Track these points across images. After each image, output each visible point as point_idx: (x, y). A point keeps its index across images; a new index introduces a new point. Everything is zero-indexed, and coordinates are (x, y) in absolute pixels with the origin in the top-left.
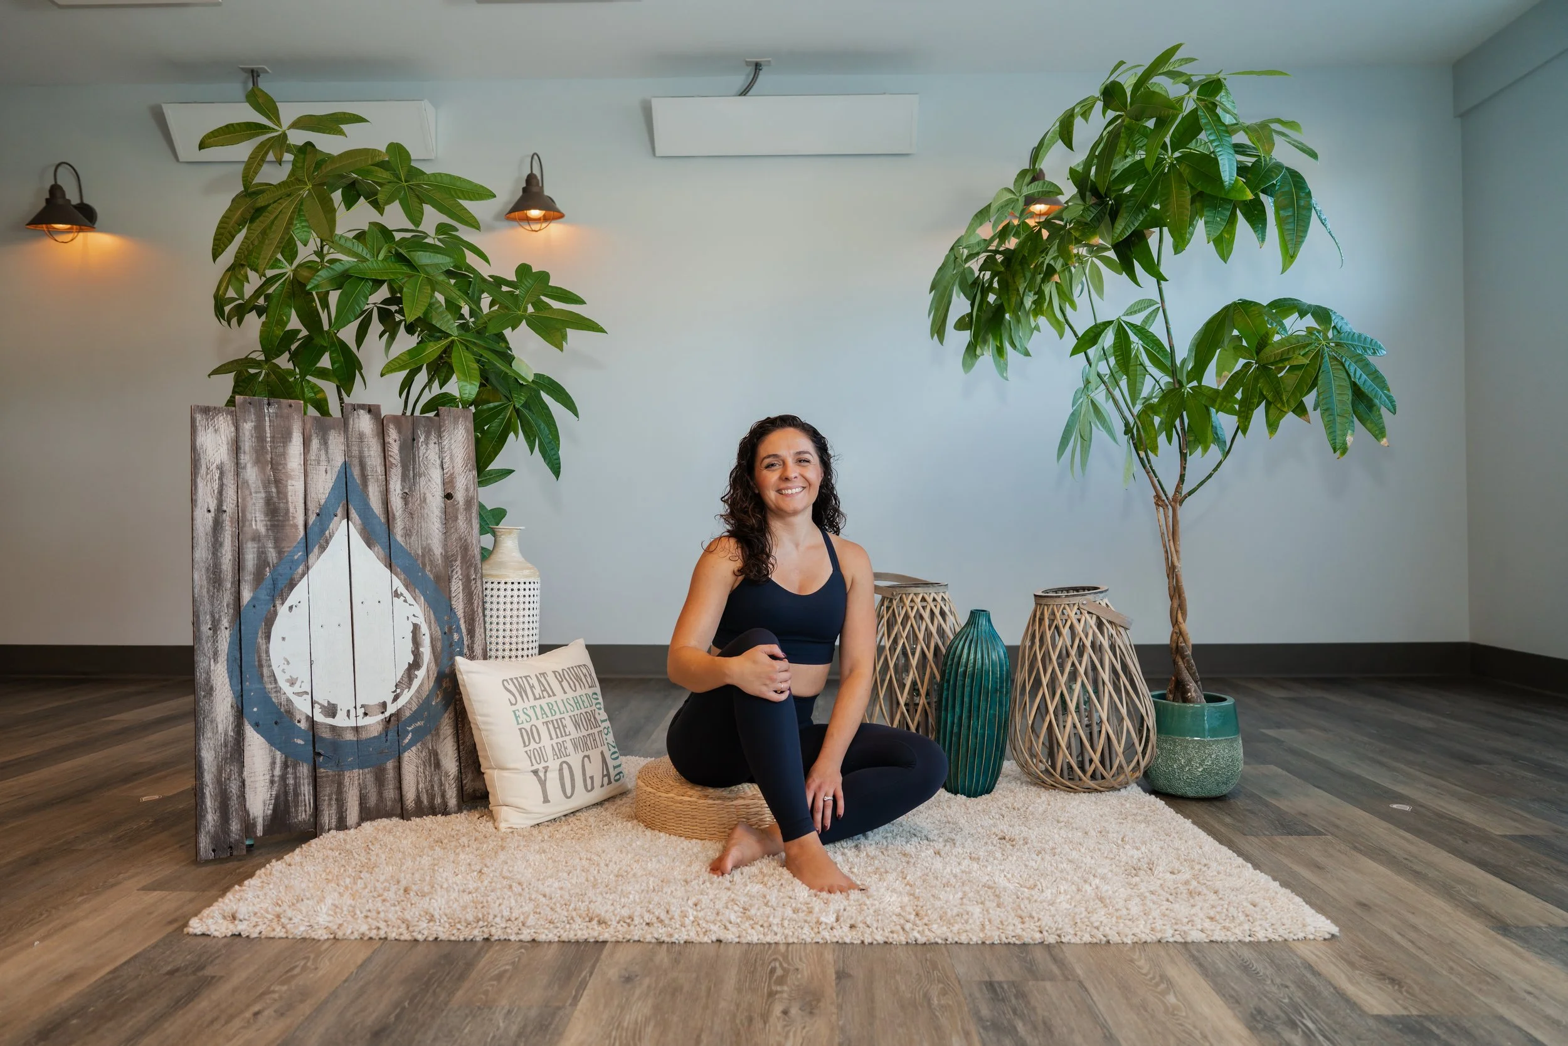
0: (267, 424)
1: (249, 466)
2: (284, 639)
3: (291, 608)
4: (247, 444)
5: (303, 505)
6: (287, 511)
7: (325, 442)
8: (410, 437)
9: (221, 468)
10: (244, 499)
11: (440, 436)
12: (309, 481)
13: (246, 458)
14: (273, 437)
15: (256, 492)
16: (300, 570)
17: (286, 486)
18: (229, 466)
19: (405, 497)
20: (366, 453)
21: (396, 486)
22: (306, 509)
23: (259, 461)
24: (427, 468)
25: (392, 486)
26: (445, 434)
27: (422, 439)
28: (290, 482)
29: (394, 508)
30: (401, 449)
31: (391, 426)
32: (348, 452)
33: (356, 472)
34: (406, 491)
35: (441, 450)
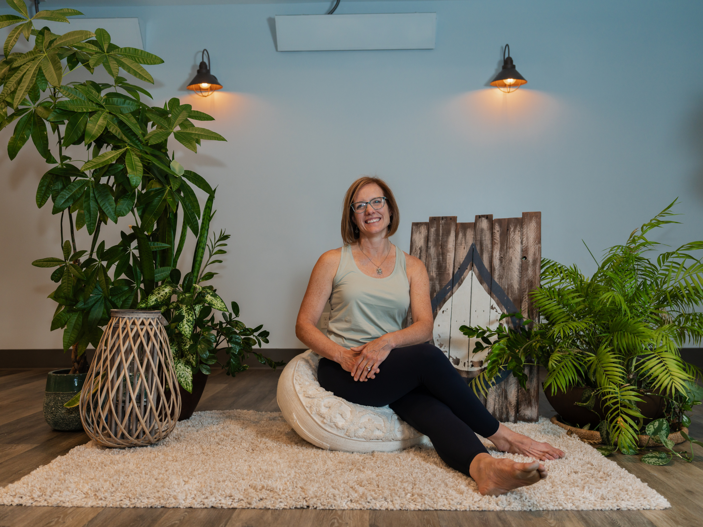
0: (441, 228)
1: (432, 247)
2: (439, 325)
3: (443, 312)
4: (432, 238)
5: (453, 264)
6: (446, 267)
7: (465, 235)
8: (506, 229)
9: (420, 249)
10: (428, 262)
11: (522, 227)
12: (456, 253)
13: (431, 244)
14: (443, 234)
15: (434, 259)
16: (449, 294)
17: (446, 256)
18: (424, 248)
19: (501, 260)
20: (484, 239)
21: (497, 254)
22: (454, 266)
23: (436, 245)
24: (514, 244)
25: (494, 254)
26: (525, 226)
27: (512, 230)
28: (448, 254)
29: (495, 265)
30: (501, 235)
31: (497, 224)
32: (475, 238)
33: (478, 248)
34: (502, 256)
35: (522, 235)
